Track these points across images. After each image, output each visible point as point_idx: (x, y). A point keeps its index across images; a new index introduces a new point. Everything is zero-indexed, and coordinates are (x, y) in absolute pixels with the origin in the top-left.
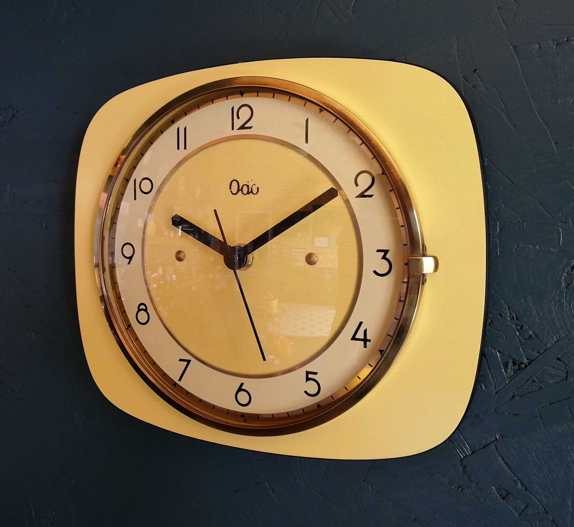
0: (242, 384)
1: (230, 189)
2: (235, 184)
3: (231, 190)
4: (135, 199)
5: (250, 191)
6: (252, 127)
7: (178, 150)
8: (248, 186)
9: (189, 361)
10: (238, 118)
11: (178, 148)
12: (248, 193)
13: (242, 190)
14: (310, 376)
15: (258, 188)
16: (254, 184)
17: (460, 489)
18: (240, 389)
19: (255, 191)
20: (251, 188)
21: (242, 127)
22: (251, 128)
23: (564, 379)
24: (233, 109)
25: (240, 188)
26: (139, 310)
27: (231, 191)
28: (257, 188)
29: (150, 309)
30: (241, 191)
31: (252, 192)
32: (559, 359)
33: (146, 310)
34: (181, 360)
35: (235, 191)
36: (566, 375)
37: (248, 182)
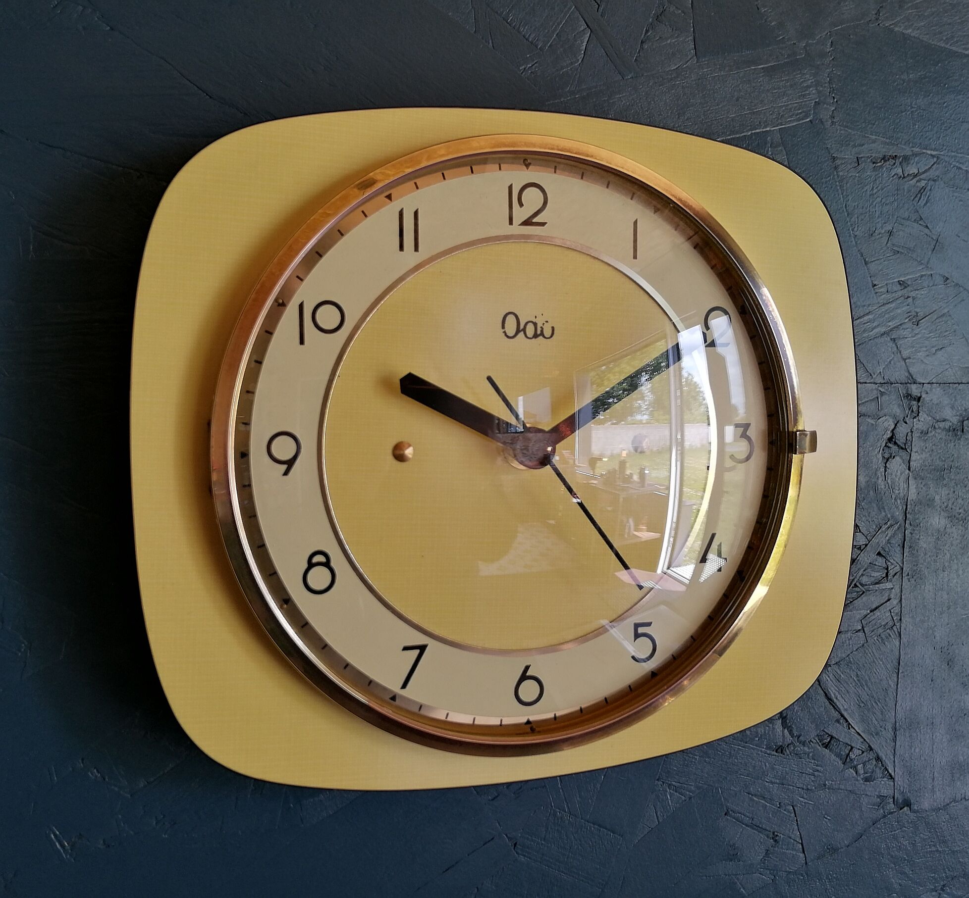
0: (527, 668)
1: (503, 327)
2: (511, 320)
3: (504, 330)
4: (302, 342)
5: (539, 332)
6: (546, 223)
7: (400, 250)
8: (535, 324)
9: (422, 648)
10: (521, 205)
11: (401, 248)
12: (536, 336)
13: (524, 330)
14: (641, 630)
15: (553, 328)
16: (547, 322)
17: (780, 750)
18: (524, 677)
19: (547, 333)
20: (541, 327)
21: (527, 223)
22: (543, 224)
23: (885, 577)
24: (510, 188)
25: (522, 327)
26: (311, 565)
27: (505, 332)
28: (551, 328)
29: (338, 561)
30: (522, 332)
31: (542, 334)
32: (879, 554)
33: (327, 564)
34: (406, 648)
35: (511, 333)
36: (886, 571)
37: (536, 317)
